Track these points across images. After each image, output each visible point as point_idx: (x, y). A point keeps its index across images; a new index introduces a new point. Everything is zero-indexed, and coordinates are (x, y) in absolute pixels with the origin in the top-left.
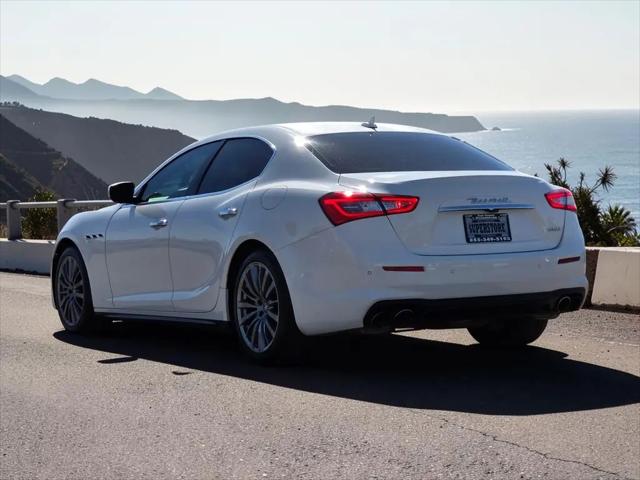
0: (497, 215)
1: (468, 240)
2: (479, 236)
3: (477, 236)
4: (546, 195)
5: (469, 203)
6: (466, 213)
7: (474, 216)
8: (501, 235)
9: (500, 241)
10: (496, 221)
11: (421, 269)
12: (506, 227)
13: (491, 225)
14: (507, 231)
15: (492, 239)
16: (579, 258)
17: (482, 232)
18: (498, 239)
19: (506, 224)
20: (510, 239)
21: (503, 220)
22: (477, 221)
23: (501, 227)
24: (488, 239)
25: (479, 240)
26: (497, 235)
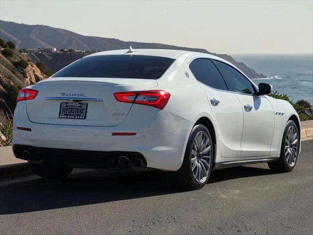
0: (80, 104)
1: (59, 117)
2: (67, 115)
3: (65, 114)
4: (114, 94)
5: (60, 96)
6: (62, 101)
7: (67, 103)
8: (80, 115)
9: (80, 118)
10: (80, 107)
11: (30, 130)
12: (84, 111)
13: (76, 109)
14: (84, 113)
15: (73, 117)
16: (134, 134)
17: (69, 112)
18: (76, 117)
19: (85, 110)
20: (85, 118)
21: (84, 107)
22: (68, 106)
23: (81, 111)
24: (71, 117)
25: (65, 117)
26: (78, 115)
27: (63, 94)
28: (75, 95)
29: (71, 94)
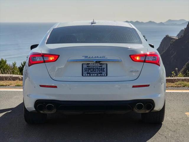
0: (100, 64)
1: (83, 75)
2: (89, 73)
3: (88, 73)
4: (130, 56)
6: (84, 62)
7: (88, 64)
8: (101, 73)
9: (102, 76)
10: (100, 66)
11: (56, 87)
12: (105, 70)
13: (97, 68)
14: (105, 71)
15: (96, 75)
16: (149, 85)
17: (91, 71)
18: (99, 75)
19: (106, 68)
20: (107, 75)
21: (104, 66)
22: (89, 66)
23: (102, 70)
24: (94, 75)
25: (88, 75)
26: (99, 73)
27: (86, 57)
28: (98, 57)
29: (94, 57)
